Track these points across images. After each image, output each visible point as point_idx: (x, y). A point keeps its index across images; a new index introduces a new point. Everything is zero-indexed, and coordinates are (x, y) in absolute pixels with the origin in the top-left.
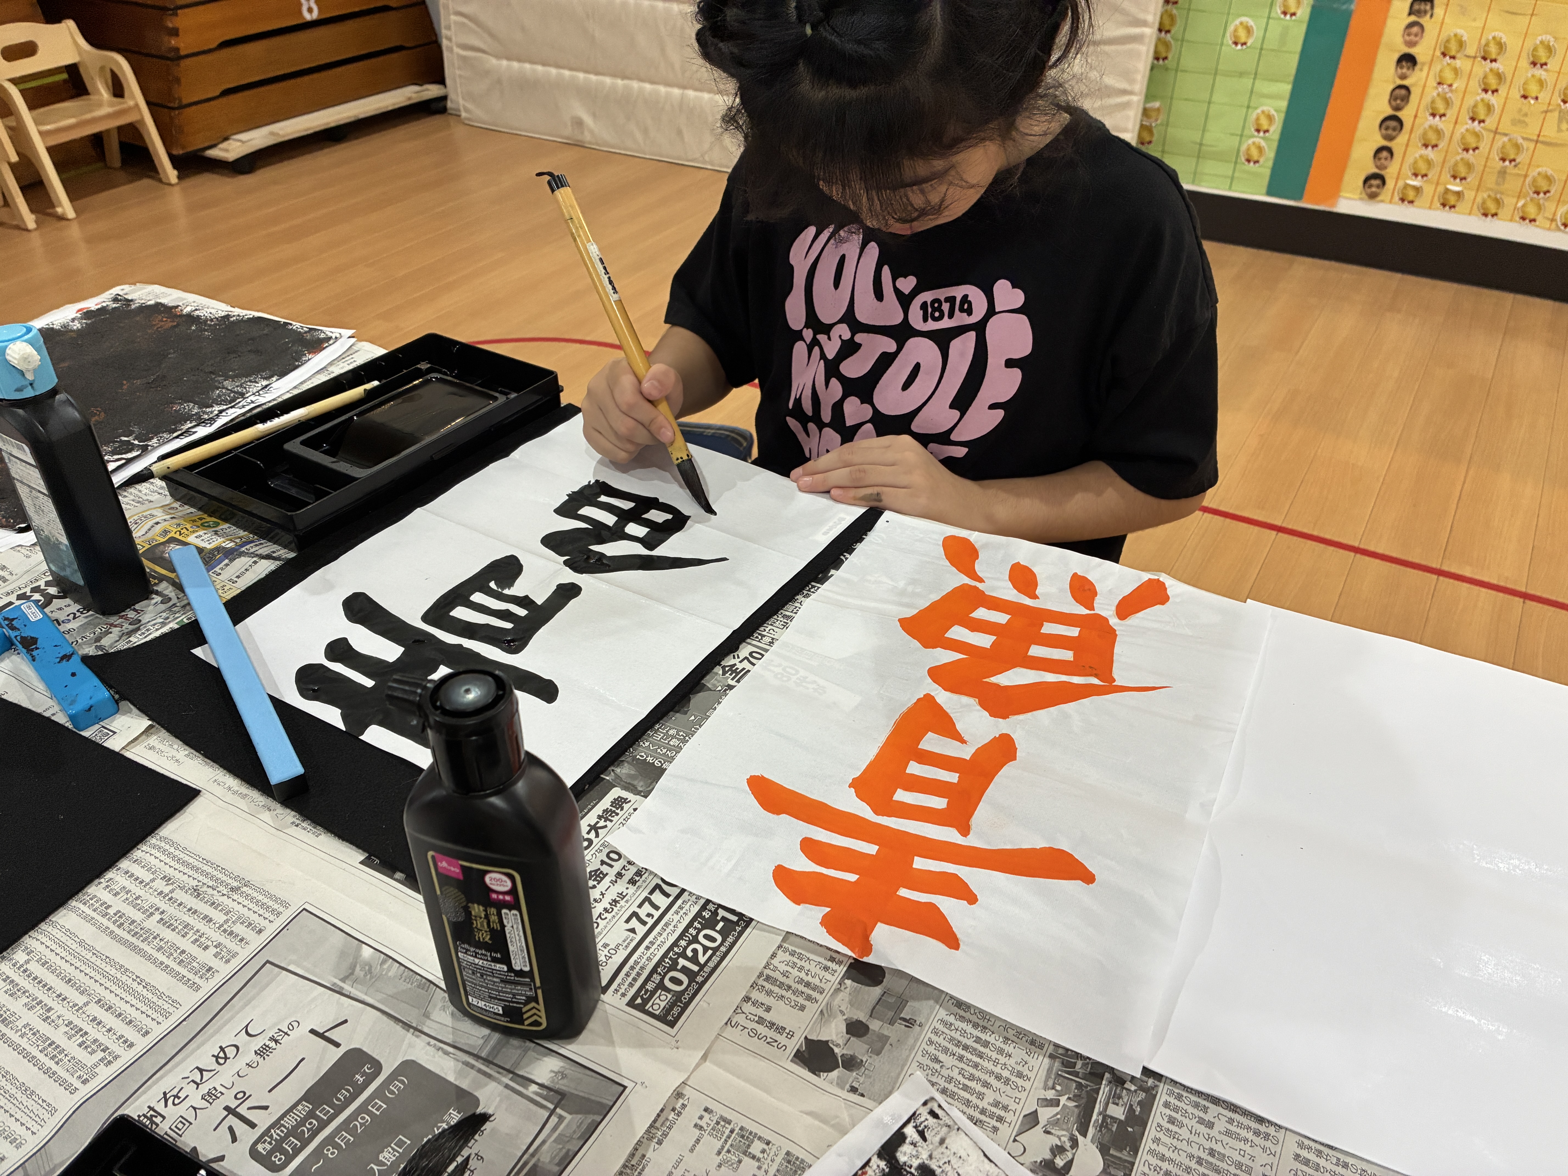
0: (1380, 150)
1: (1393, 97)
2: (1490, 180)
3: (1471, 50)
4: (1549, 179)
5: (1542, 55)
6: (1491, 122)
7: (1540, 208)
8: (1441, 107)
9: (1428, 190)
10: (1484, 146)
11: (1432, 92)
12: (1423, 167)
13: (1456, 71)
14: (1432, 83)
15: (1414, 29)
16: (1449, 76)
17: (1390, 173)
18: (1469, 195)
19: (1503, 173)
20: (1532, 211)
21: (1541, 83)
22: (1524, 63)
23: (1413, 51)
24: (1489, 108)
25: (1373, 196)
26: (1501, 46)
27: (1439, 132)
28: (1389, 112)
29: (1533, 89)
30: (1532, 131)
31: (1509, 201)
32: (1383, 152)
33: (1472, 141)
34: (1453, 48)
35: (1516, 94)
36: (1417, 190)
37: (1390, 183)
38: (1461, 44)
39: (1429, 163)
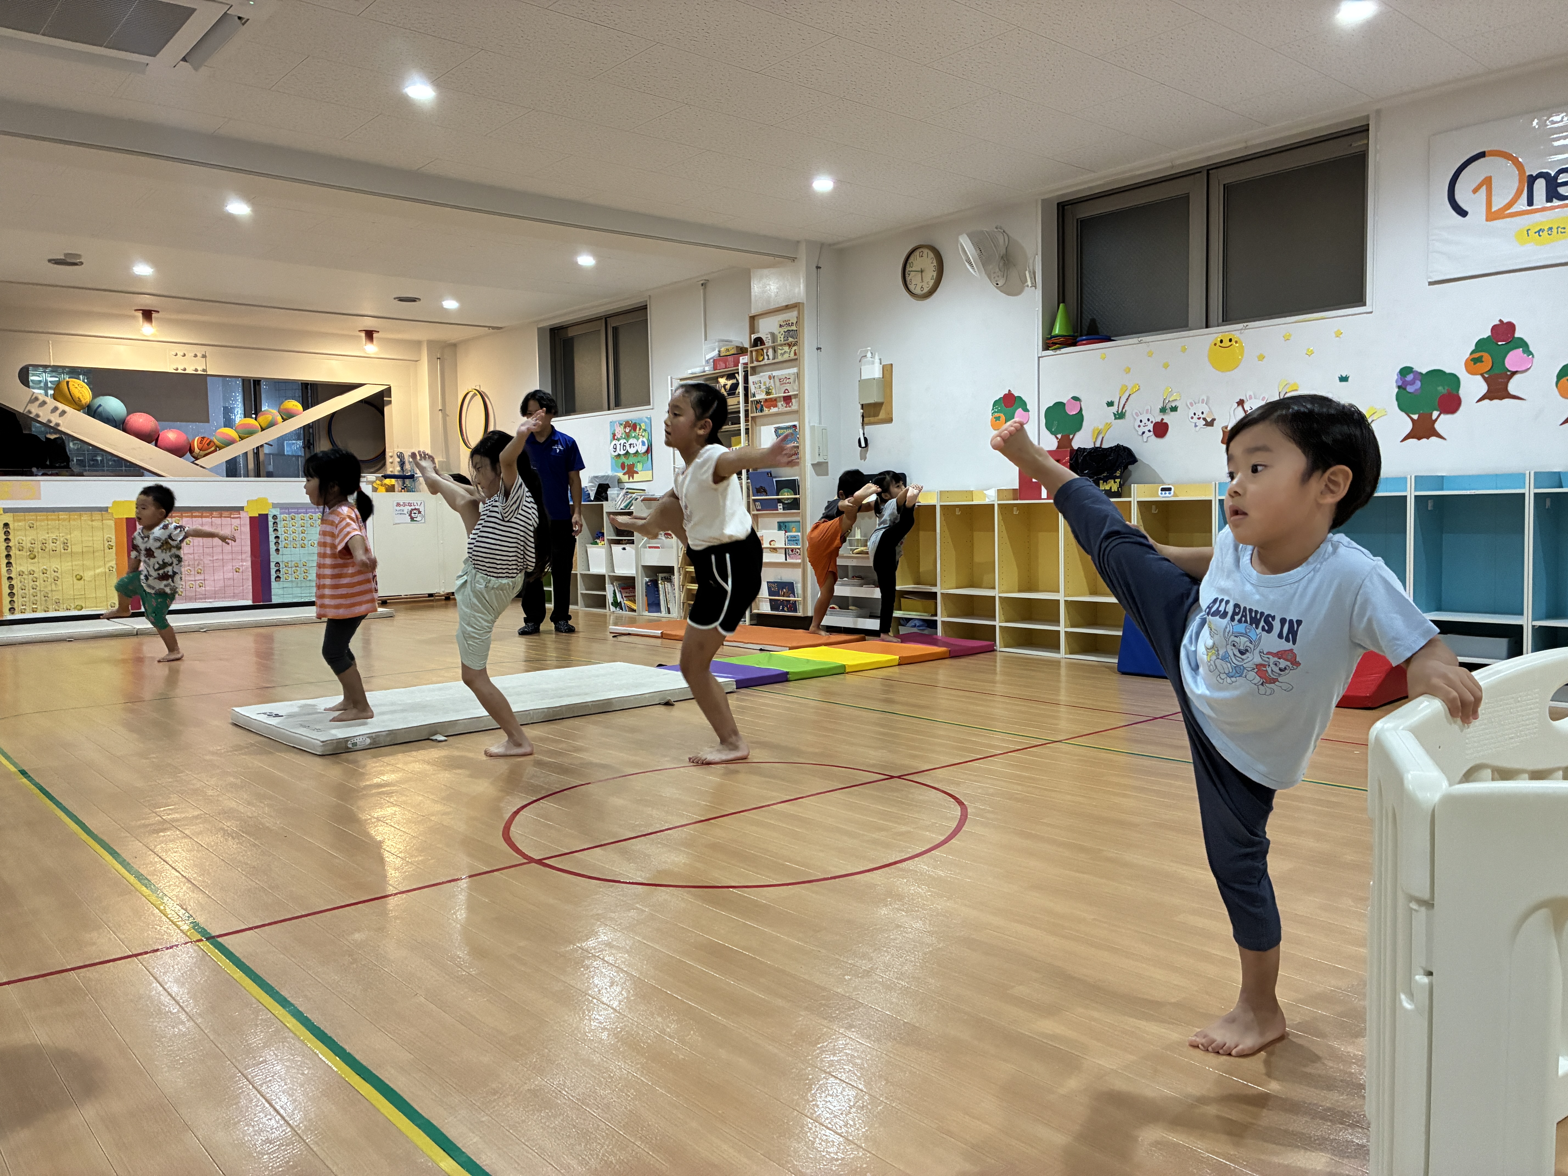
0: (10, 601)
1: (9, 587)
2: (43, 603)
3: (26, 573)
4: (58, 599)
5: (45, 571)
6: (38, 588)
7: (59, 607)
8: (23, 588)
9: (28, 609)
10: (38, 595)
11: (20, 585)
12: (24, 604)
13: (24, 579)
14: (19, 582)
15: (9, 571)
16: (23, 580)
17: (16, 606)
18: (39, 608)
19: (46, 600)
20: (57, 609)
21: (47, 578)
22: (41, 574)
23: (11, 576)
24: (37, 586)
25: (13, 613)
26: (33, 571)
27: (25, 594)
28: (10, 591)
29: (46, 579)
30: (50, 589)
31: (50, 607)
32: (12, 602)
33: (35, 594)
34: (21, 573)
35: (42, 581)
36: (25, 609)
37: (16, 609)
38: (23, 572)
39: (25, 602)
